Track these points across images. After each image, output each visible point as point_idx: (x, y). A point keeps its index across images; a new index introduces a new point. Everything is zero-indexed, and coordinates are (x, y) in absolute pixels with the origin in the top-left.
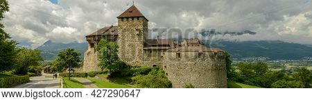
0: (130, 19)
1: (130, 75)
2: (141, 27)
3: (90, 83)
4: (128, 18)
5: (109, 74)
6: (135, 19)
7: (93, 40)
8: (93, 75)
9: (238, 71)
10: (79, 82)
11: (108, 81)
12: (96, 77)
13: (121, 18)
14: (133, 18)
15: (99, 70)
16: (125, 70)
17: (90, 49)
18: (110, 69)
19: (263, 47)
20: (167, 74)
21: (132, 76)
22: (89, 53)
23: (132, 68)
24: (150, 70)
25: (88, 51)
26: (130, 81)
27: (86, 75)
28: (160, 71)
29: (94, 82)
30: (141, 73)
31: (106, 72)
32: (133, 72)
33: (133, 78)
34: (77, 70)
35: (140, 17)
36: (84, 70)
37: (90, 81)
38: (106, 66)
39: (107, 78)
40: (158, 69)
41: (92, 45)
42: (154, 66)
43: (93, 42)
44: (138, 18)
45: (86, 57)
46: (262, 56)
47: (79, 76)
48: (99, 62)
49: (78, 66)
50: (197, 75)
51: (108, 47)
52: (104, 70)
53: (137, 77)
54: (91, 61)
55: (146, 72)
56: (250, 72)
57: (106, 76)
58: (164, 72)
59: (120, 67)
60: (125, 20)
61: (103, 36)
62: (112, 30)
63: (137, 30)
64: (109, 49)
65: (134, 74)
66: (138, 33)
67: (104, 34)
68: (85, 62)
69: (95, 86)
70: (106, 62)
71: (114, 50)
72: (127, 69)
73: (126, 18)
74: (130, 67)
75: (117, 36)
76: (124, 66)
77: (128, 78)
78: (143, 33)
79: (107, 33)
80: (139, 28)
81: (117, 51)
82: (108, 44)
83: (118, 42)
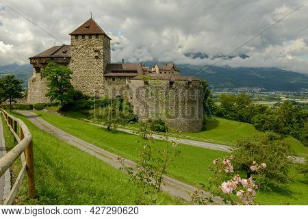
0: (87, 37)
1: (88, 108)
2: (100, 47)
3: (36, 116)
4: (83, 35)
5: (61, 107)
6: (94, 38)
7: (39, 62)
8: (40, 107)
9: (218, 104)
10: (22, 115)
11: (59, 114)
12: (45, 110)
13: (75, 35)
14: (90, 35)
15: (48, 101)
16: (80, 101)
17: (35, 75)
18: (62, 100)
19: (259, 75)
20: (133, 106)
21: (89, 108)
22: (34, 80)
23: (90, 100)
25: (31, 78)
26: (87, 115)
27: (31, 107)
28: (124, 103)
29: (40, 116)
31: (56, 104)
32: (91, 104)
33: (91, 112)
34: (19, 102)
35: (99, 34)
36: (29, 101)
37: (35, 114)
39: (59, 112)
41: (38, 70)
43: (38, 65)
44: (97, 35)
45: (30, 86)
46: (256, 86)
47: (22, 108)
48: (47, 92)
49: (20, 97)
51: (57, 72)
52: (54, 101)
54: (37, 89)
55: (105, 104)
56: (231, 106)
57: (57, 108)
58: (129, 104)
59: (75, 98)
60: (80, 37)
61: (52, 58)
62: (63, 50)
63: (95, 51)
64: (60, 75)
65: (92, 107)
66: (97, 55)
67: (53, 56)
68: (29, 91)
69: (40, 119)
70: (56, 91)
71: (67, 76)
72: (84, 101)
73: (81, 35)
74: (87, 98)
75: (70, 58)
76: (79, 96)
77: (86, 111)
78: (104, 56)
79: (57, 54)
80: (98, 48)
81: (70, 78)
82: (58, 69)
83: (71, 66)
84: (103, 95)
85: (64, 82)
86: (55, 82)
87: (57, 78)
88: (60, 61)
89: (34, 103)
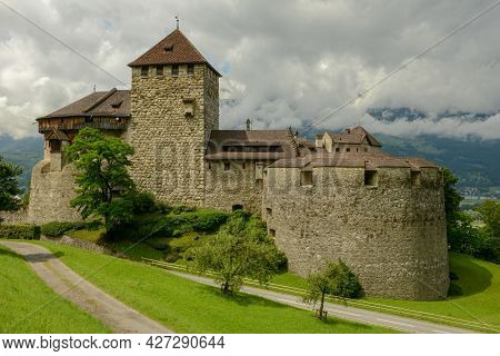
0: (167, 71)
1: (166, 234)
2: (197, 93)
3: (48, 257)
4: (160, 67)
5: (103, 230)
6: (183, 72)
7: (60, 129)
8: (56, 232)
9: (479, 225)
10: (14, 254)
11: (99, 250)
12: (67, 239)
13: (141, 66)
14: (175, 67)
15: (75, 217)
16: (149, 217)
17: (48, 157)
18: (107, 215)
20: (273, 231)
21: (169, 235)
22: (45, 170)
23: (172, 214)
24: (223, 220)
25: (40, 165)
26: (164, 251)
27: (36, 233)
28: (253, 222)
29: (58, 255)
30: (198, 229)
31: (95, 225)
32: (173, 223)
33: (174, 243)
34: (10, 219)
35: (194, 63)
36: (31, 218)
37: (45, 251)
38: (95, 205)
39: (99, 243)
40: (247, 217)
41: (55, 145)
42: (236, 207)
43: (57, 135)
44: (190, 66)
45: (36, 183)
47: (14, 234)
48: (74, 196)
50: (360, 236)
51: (101, 150)
52: (91, 218)
53: (185, 240)
55: (213, 225)
57: (97, 234)
58: (264, 226)
59: (137, 211)
60: (152, 72)
61: (88, 120)
62: (114, 100)
63: (187, 102)
64: (106, 156)
65: (175, 232)
66: (190, 110)
67: (91, 114)
68: (33, 194)
69: (58, 264)
70: (95, 195)
71: (120, 159)
72: (157, 217)
73: (154, 66)
74: (165, 210)
75: (128, 118)
76: (146, 206)
77: (161, 242)
78: (205, 112)
79: (100, 110)
80: (193, 95)
81: (129, 163)
82: (102, 143)
83: (130, 137)
84: (200, 204)
85: (114, 172)
86: (94, 174)
87: (98, 164)
88: (106, 125)
89: (42, 221)
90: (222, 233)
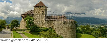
0: (39, 7)
2: (44, 10)
4: (38, 7)
5: (30, 30)
6: (42, 7)
7: (24, 16)
8: (24, 30)
10: (18, 33)
11: (29, 33)
13: (35, 7)
14: (40, 6)
15: (26, 28)
16: (37, 29)
17: (23, 20)
18: (30, 28)
19: (88, 19)
20: (56, 31)
21: (40, 32)
22: (22, 22)
23: (40, 28)
24: (48, 29)
25: (21, 21)
26: (39, 34)
27: (21, 30)
29: (24, 34)
30: (44, 31)
32: (40, 30)
33: (40, 33)
36: (20, 28)
37: (22, 33)
38: (29, 27)
39: (29, 32)
40: (52, 29)
41: (24, 18)
42: (50, 27)
44: (43, 6)
45: (21, 23)
46: (88, 23)
47: (18, 30)
48: (26, 25)
49: (18, 27)
51: (30, 19)
52: (28, 29)
54: (23, 25)
55: (46, 30)
58: (54, 30)
59: (35, 28)
60: (37, 7)
61: (28, 15)
62: (32, 12)
63: (42, 12)
64: (30, 20)
65: (41, 31)
66: (43, 13)
67: (28, 14)
68: (21, 25)
69: (24, 35)
70: (29, 25)
71: (32, 20)
72: (38, 29)
73: (37, 6)
74: (39, 28)
75: (34, 14)
76: (36, 27)
77: (38, 32)
78: (45, 13)
79: (30, 13)
81: (34, 21)
82: (30, 18)
83: (35, 17)
84: (44, 27)
85: (32, 22)
86: (29, 22)
87: (29, 21)
88: (30, 15)
89: (22, 29)
90: (48, 31)
